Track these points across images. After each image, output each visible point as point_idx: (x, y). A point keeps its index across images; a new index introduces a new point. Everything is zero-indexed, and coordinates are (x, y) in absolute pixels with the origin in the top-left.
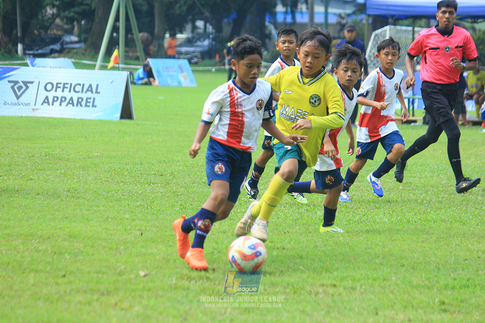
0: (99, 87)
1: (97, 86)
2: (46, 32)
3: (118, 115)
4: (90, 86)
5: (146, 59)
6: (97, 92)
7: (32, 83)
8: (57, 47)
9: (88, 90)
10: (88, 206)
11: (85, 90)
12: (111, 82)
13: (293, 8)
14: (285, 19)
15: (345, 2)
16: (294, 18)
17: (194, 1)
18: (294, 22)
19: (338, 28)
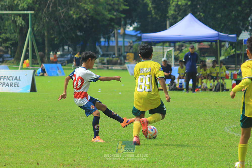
0: (20, 77)
1: (19, 77)
3: (29, 90)
4: (16, 77)
5: (42, 64)
6: (19, 80)
8: (1, 60)
10: (16, 132)
11: (14, 79)
12: (26, 75)
13: (108, 39)
14: (105, 44)
15: (132, 36)
16: (109, 44)
17: (63, 37)
18: (109, 46)
19: (129, 48)
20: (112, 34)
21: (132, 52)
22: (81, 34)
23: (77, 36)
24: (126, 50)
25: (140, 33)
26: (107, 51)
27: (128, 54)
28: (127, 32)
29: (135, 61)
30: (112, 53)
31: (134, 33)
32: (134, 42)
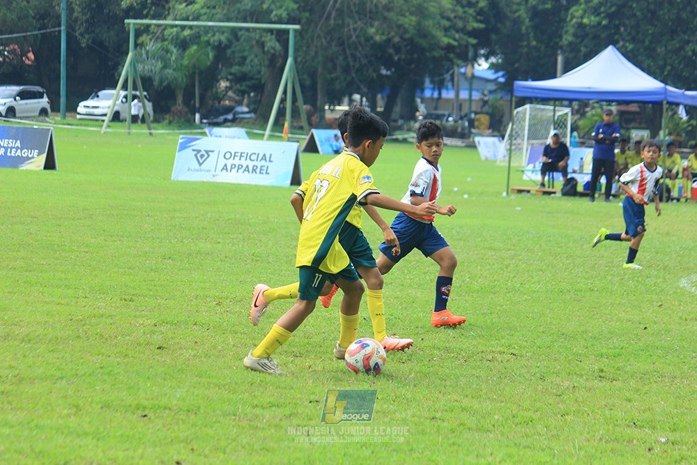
0: (272, 156)
1: (271, 155)
2: (219, 103)
3: (289, 182)
4: (264, 155)
5: (310, 130)
6: (270, 161)
7: (213, 151)
8: (230, 117)
9: (262, 159)
11: (260, 159)
12: (283, 152)
13: (440, 85)
14: (432, 94)
15: (487, 81)
16: (440, 94)
17: (353, 78)
18: (440, 98)
19: (481, 104)
20: (448, 76)
21: (487, 113)
22: (389, 73)
23: (380, 76)
24: (474, 108)
25: (503, 76)
26: (436, 108)
27: (478, 116)
28: (477, 74)
29: (490, 131)
30: (446, 113)
31: (491, 75)
32: (491, 92)
